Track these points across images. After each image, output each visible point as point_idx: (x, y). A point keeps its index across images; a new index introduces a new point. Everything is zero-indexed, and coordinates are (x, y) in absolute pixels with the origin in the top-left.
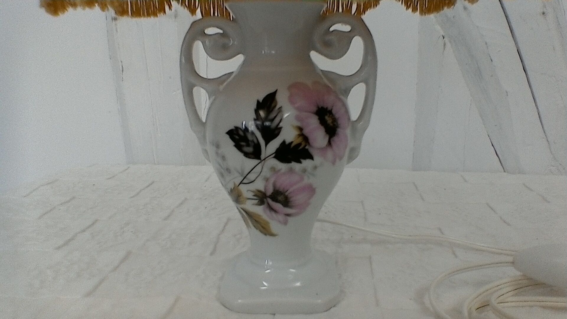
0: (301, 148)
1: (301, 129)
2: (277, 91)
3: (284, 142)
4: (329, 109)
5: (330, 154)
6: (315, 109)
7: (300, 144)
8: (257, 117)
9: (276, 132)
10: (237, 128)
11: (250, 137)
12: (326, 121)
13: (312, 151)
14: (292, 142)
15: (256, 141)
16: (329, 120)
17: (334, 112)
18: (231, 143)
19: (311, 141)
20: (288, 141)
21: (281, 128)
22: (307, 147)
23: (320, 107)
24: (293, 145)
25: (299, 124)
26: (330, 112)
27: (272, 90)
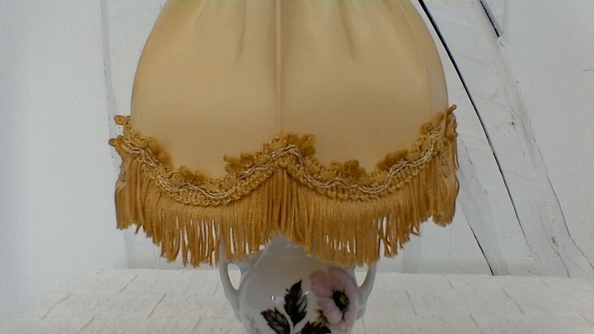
0: (321, 326)
1: (321, 312)
2: (301, 281)
3: (308, 323)
4: (342, 291)
5: (343, 326)
6: (331, 294)
7: (321, 324)
8: (286, 303)
9: (302, 315)
10: (270, 311)
11: (280, 319)
12: (340, 302)
13: (330, 328)
14: (314, 323)
15: (286, 322)
16: (342, 300)
17: (346, 293)
18: (265, 322)
19: (329, 320)
20: (311, 322)
21: (306, 313)
22: (326, 325)
23: (335, 291)
24: (315, 325)
25: (319, 308)
26: (344, 294)
27: (297, 281)
